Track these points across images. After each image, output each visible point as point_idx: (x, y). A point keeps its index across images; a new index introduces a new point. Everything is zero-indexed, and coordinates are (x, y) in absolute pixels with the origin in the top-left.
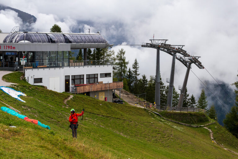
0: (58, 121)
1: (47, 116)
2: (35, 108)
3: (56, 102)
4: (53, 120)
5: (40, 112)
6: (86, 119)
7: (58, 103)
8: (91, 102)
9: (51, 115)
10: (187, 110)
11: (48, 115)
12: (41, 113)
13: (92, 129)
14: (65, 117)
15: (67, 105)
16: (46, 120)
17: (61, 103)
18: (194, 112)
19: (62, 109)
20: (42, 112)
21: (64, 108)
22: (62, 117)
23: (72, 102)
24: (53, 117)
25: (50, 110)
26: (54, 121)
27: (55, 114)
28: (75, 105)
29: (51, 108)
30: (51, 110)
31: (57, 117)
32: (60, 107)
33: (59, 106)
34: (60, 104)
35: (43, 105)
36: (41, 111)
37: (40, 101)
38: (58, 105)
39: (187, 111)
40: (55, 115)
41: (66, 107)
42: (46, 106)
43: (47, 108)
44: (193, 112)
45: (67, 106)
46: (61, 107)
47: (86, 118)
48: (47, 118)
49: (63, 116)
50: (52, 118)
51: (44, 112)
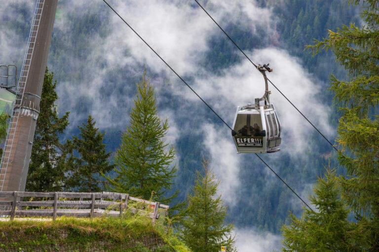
10: (51, 211)
18: (94, 220)
39: (52, 215)
44: (87, 220)
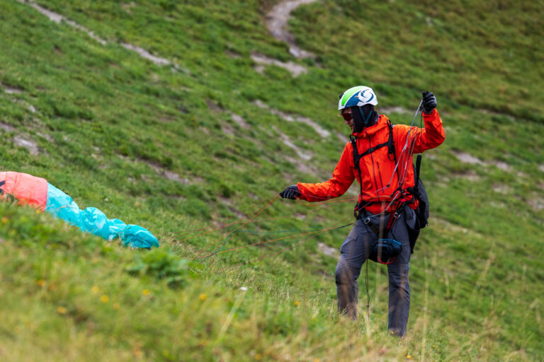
0: (216, 188)
1: (117, 146)
2: (17, 77)
3: (200, 20)
4: (173, 177)
5: (58, 114)
6: (465, 170)
7: (216, 33)
8: (505, 14)
9: (158, 139)
11: (133, 132)
12: (70, 116)
13: (519, 252)
14: (279, 149)
15: (298, 43)
16: (112, 182)
17: (239, 29)
19: (252, 87)
20: (77, 109)
21: (270, 74)
22: (252, 156)
23: (340, 19)
24: (170, 152)
25: (148, 91)
26: (188, 182)
27: (192, 125)
28: (366, 44)
29: (155, 77)
30: (157, 94)
31: (207, 149)
32: (234, 70)
33: (228, 61)
34: (236, 41)
35: (83, 51)
36: (71, 107)
37: (55, 18)
38: (212, 48)
40: (189, 132)
41: (290, 66)
42: (108, 61)
43: (117, 80)
45: (292, 59)
46: (238, 64)
47: (467, 159)
48: (127, 161)
49: (258, 145)
50: (168, 165)
51: (94, 110)
